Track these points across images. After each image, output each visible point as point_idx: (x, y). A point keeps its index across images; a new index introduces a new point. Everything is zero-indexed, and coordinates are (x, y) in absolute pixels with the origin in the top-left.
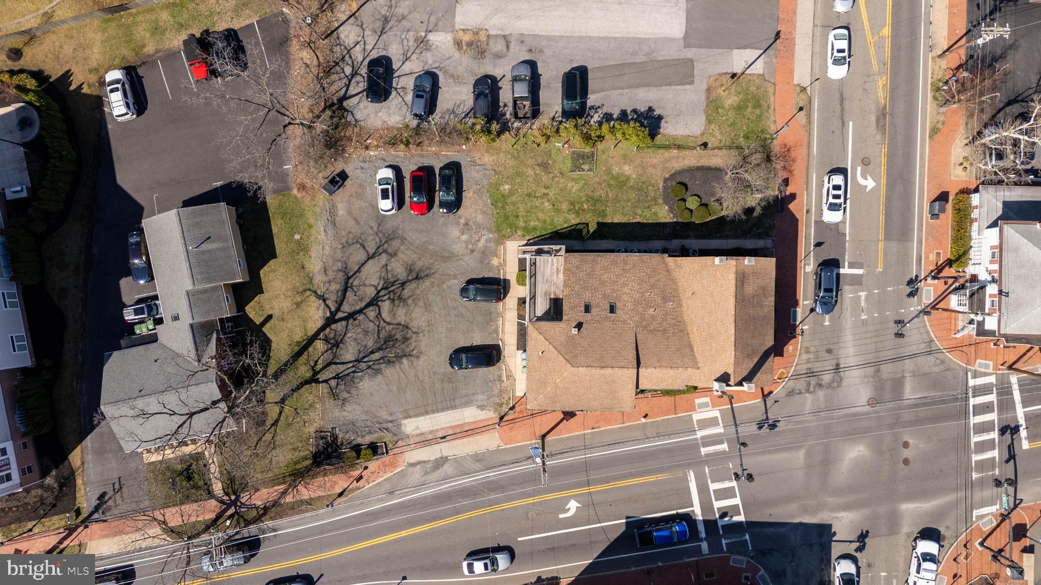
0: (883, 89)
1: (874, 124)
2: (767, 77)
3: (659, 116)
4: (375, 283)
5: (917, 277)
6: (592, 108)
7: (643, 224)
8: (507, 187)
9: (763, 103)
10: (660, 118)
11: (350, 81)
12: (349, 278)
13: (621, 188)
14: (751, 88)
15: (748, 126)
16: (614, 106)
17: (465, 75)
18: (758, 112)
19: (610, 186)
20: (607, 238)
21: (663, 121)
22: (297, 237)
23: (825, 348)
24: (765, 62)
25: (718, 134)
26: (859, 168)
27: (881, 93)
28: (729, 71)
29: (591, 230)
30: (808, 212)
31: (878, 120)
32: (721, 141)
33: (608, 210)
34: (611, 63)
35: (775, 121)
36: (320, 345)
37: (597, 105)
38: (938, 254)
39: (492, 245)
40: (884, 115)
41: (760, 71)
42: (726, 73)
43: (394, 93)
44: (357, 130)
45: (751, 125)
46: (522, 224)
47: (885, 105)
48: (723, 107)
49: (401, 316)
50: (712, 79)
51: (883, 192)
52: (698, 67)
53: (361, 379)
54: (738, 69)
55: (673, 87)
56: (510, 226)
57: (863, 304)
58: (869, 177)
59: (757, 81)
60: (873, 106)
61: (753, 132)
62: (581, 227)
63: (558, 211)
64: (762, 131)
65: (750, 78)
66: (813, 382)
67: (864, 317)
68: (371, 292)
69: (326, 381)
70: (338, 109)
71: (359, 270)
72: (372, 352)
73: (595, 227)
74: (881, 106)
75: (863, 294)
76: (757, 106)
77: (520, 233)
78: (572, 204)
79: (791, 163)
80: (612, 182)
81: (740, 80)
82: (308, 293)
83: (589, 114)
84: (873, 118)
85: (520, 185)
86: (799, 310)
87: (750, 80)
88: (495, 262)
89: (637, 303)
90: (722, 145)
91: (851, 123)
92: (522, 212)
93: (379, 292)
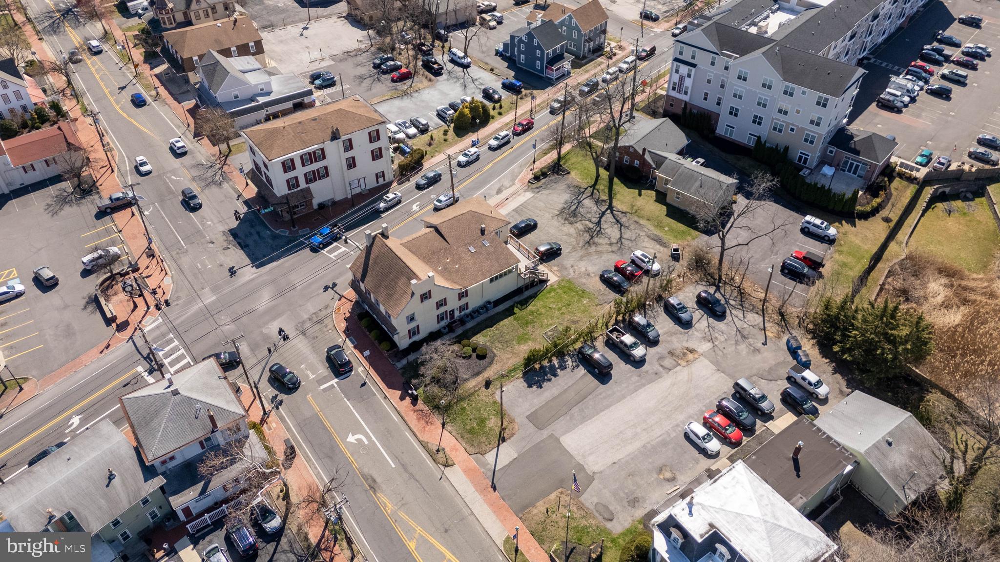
0: (385, 503)
1: (376, 476)
2: (479, 455)
3: (531, 387)
4: (606, 231)
5: (278, 408)
6: (577, 366)
7: (488, 327)
8: (585, 302)
9: (469, 436)
10: (530, 386)
11: (725, 299)
12: (621, 226)
13: (519, 337)
14: (484, 438)
15: (468, 415)
16: (565, 375)
17: (669, 339)
18: (468, 427)
19: (526, 334)
20: (503, 311)
21: (526, 385)
22: (666, 229)
23: (319, 338)
24: (489, 464)
25: (484, 398)
26: (366, 443)
27: (385, 499)
28: (509, 441)
29: (515, 309)
30: (386, 397)
31: (374, 481)
32: (478, 396)
33: (515, 323)
34: (590, 396)
35: (450, 433)
36: (605, 197)
37: (576, 370)
38: (270, 429)
39: (565, 273)
40: (371, 487)
41: (487, 456)
42: (509, 438)
43: (695, 306)
44: (694, 281)
45: (466, 417)
46: (559, 290)
47: (375, 494)
48: (494, 415)
49: (579, 226)
50: (517, 427)
51: (338, 440)
52: (531, 428)
53: (571, 198)
54: (503, 446)
55: (538, 407)
56: (564, 287)
57: (309, 372)
58: (355, 442)
59: (484, 447)
60: (384, 487)
61: (462, 414)
62: (523, 307)
63: (545, 307)
64: (455, 419)
65: (491, 446)
66: (315, 319)
67: (303, 366)
68: (604, 225)
69: (586, 189)
70: (715, 283)
71: (621, 230)
72: (577, 208)
73: (515, 311)
74: (379, 491)
75: (312, 377)
76: (471, 431)
77: (556, 286)
78: (540, 314)
79: (419, 416)
80: (527, 337)
81: (497, 440)
82: (634, 212)
83: (576, 362)
84: (378, 480)
85: (579, 307)
86: (351, 345)
87: (490, 444)
88: (555, 268)
89: (460, 258)
90: (476, 394)
91: (393, 466)
92: (564, 295)
93: (601, 228)
